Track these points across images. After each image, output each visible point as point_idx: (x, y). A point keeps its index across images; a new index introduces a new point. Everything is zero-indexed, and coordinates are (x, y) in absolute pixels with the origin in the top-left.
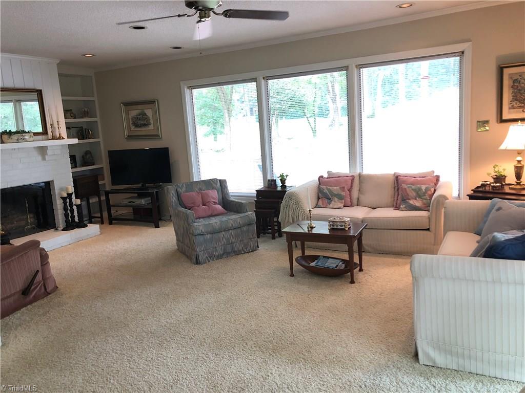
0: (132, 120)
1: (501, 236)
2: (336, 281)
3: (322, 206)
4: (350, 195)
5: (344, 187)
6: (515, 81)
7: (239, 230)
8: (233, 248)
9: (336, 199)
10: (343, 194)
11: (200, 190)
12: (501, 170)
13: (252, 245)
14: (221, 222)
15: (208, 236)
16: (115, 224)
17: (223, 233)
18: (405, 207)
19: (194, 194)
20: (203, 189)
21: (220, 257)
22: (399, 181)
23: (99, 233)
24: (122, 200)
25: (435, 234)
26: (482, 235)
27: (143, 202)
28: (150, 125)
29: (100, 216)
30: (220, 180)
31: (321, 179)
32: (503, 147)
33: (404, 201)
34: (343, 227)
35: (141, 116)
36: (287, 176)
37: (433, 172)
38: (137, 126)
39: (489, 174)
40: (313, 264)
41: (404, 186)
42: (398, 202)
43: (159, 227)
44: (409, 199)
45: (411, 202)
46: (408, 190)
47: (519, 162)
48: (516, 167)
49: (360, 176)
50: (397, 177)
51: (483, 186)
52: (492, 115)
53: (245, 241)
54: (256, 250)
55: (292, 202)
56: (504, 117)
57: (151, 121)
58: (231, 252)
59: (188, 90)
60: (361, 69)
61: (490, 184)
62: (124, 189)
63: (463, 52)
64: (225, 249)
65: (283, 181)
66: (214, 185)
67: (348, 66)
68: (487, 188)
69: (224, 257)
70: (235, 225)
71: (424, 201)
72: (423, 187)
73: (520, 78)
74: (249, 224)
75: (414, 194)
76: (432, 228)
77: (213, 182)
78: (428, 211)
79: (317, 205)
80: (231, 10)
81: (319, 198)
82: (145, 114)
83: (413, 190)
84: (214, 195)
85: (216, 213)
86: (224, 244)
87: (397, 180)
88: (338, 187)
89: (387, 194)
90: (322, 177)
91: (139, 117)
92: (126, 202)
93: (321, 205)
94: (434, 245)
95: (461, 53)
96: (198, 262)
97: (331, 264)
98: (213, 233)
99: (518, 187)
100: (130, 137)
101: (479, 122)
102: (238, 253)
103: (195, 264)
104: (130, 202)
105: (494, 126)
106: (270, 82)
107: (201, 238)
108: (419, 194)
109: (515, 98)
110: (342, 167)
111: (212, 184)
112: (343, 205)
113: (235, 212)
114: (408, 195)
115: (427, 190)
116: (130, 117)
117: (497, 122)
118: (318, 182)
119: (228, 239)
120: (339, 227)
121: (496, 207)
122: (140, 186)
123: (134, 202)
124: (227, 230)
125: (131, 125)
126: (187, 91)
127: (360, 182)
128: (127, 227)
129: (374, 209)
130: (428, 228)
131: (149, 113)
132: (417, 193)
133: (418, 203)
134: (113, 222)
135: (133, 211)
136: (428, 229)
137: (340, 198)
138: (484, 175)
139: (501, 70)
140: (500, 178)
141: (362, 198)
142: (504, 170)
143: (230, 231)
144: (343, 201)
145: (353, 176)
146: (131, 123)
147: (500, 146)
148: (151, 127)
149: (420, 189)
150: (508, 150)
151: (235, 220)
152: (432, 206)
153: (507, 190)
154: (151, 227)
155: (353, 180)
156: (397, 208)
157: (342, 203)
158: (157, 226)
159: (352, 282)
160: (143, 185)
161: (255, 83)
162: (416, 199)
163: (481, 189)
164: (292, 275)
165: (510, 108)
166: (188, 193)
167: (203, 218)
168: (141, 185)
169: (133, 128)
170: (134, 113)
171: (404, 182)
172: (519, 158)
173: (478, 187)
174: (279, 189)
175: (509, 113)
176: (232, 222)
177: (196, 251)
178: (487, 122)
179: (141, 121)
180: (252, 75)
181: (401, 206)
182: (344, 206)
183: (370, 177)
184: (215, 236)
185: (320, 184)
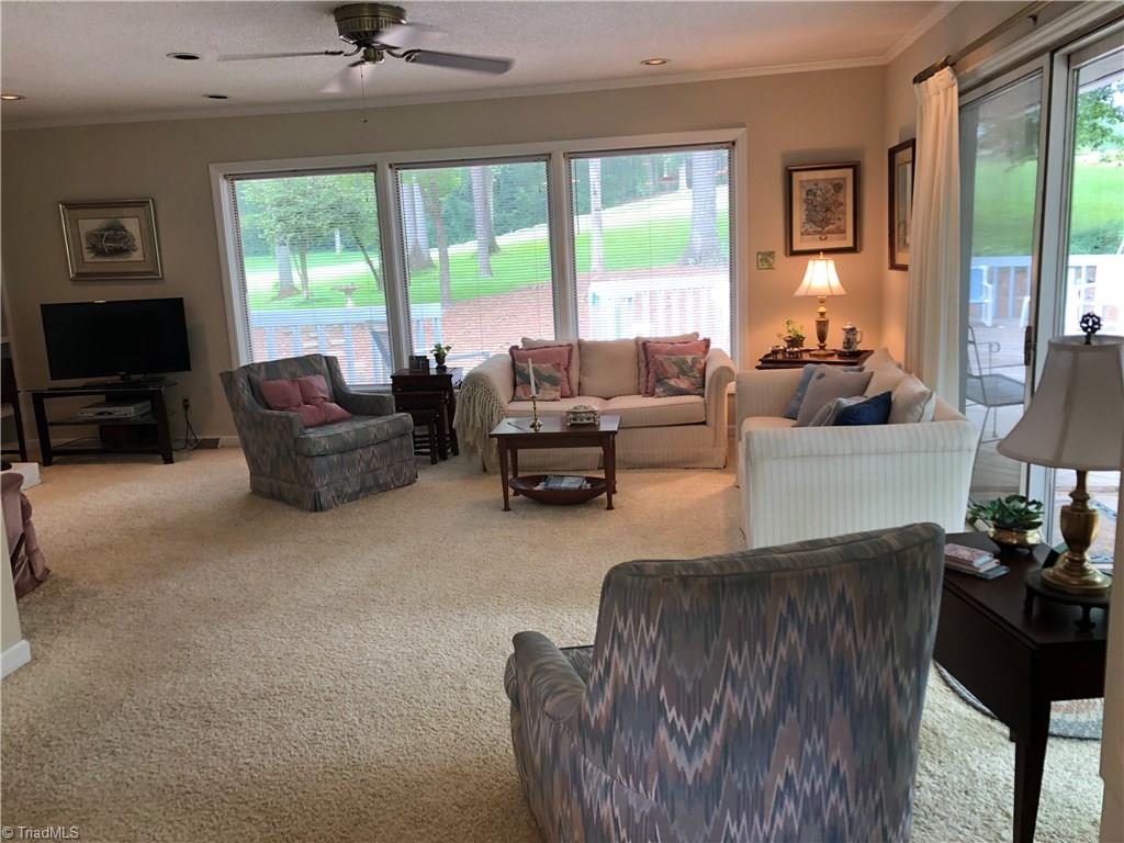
0: (87, 240)
1: (847, 402)
2: (583, 509)
3: (524, 398)
4: (568, 377)
5: (559, 364)
6: (809, 192)
7: (386, 446)
8: (376, 479)
9: (547, 385)
10: (558, 375)
11: (294, 375)
12: (797, 328)
13: (408, 474)
14: (357, 430)
15: (335, 458)
16: (57, 463)
17: (360, 451)
18: (664, 391)
19: (285, 383)
20: (298, 374)
21: (354, 497)
22: (649, 351)
23: (39, 481)
24: (79, 409)
25: (715, 429)
26: (799, 417)
27: (130, 412)
28: (135, 250)
29: (18, 448)
30: (326, 357)
31: (515, 351)
32: (801, 292)
33: (660, 381)
34: (591, 421)
35: (112, 232)
36: (448, 348)
37: (697, 334)
38: (100, 253)
39: (779, 336)
40: (539, 488)
41: (659, 357)
42: (650, 384)
43: (172, 462)
44: (668, 378)
45: (672, 382)
46: (665, 363)
47: (822, 314)
48: (819, 323)
49: (580, 344)
50: (644, 344)
51: (775, 352)
52: (778, 245)
53: (397, 466)
54: (415, 481)
55: (479, 391)
56: (795, 248)
57: (138, 243)
58: (371, 487)
59: (225, 182)
60: (573, 161)
61: (785, 350)
62: (84, 387)
63: (734, 143)
64: (363, 483)
65: (440, 357)
66: (317, 366)
67: (550, 155)
68: (780, 357)
69: (361, 495)
70: (382, 436)
71: (693, 380)
72: (689, 359)
73: (815, 187)
74: (402, 435)
75: (676, 369)
76: (711, 420)
77: (315, 361)
78: (703, 396)
79: (514, 395)
80: (419, 51)
81: (515, 385)
82: (122, 228)
83: (673, 363)
84: (321, 384)
85: (334, 417)
86: (362, 472)
87: (644, 349)
88: (549, 365)
89: (627, 374)
90: (516, 348)
91: (106, 233)
92: (90, 413)
93: (522, 394)
94: (714, 446)
95: (730, 145)
96: (317, 507)
97: (570, 483)
98: (341, 452)
99: (822, 352)
100: (82, 277)
101: (761, 253)
102: (384, 488)
103: (311, 511)
104: (101, 414)
105: (782, 262)
106: (403, 173)
107: (323, 462)
108: (683, 372)
109: (810, 219)
110: (544, 332)
111: (312, 365)
112: (559, 393)
113: (368, 415)
114: (666, 371)
115: (695, 361)
116: (82, 234)
117: (786, 255)
118: (510, 358)
119: (368, 463)
120: (585, 421)
121: (816, 374)
122: (116, 379)
123: (110, 414)
124: (365, 446)
125: (85, 251)
126: (224, 185)
127: (581, 355)
128: (92, 466)
129: (607, 399)
130: (704, 420)
131: (132, 226)
132: (680, 367)
133: (683, 384)
134: (55, 459)
135: (101, 433)
136: (704, 423)
137: (554, 382)
138: (773, 337)
139: (788, 175)
140: (796, 341)
141: (586, 381)
142: (802, 328)
143: (372, 448)
144: (559, 388)
145: (569, 345)
146: (84, 245)
147: (796, 289)
148: (137, 256)
149: (685, 361)
150: (810, 297)
151: (380, 428)
152: (709, 387)
153: (806, 357)
154: (156, 462)
155: (570, 351)
156: (650, 393)
157: (557, 390)
158: (169, 460)
159: (610, 507)
160: (123, 378)
161: (373, 174)
162: (679, 378)
163: (771, 358)
164: (507, 509)
165: (802, 234)
166: (273, 382)
167: (312, 427)
168: (118, 378)
169: (89, 257)
170: (90, 224)
171: (657, 351)
172: (822, 309)
173: (767, 356)
174: (433, 372)
175: (801, 241)
176: (374, 431)
177: (312, 486)
178: (771, 254)
179: (111, 242)
180: (370, 159)
181: (657, 390)
182: (562, 397)
183: (596, 347)
184: (346, 456)
185: (513, 359)
